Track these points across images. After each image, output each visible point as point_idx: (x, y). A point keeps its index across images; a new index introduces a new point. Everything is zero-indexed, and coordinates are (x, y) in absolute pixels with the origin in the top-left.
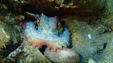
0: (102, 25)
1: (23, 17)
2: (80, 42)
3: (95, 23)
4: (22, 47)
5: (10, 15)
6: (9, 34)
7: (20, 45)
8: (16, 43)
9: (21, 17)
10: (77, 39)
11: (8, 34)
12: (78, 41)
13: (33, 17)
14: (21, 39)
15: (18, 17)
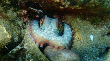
0: (105, 27)
1: (25, 12)
2: (81, 42)
3: (99, 23)
4: (22, 44)
5: (12, 9)
6: (10, 32)
7: (21, 43)
8: (17, 41)
9: (23, 11)
10: (78, 39)
11: (9, 34)
12: (79, 42)
13: (35, 12)
14: (22, 36)
15: (21, 12)
